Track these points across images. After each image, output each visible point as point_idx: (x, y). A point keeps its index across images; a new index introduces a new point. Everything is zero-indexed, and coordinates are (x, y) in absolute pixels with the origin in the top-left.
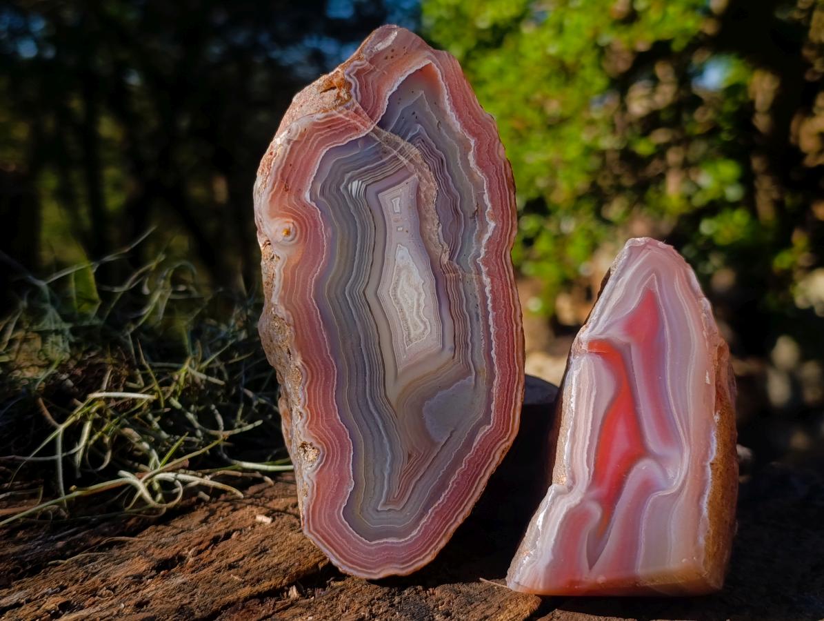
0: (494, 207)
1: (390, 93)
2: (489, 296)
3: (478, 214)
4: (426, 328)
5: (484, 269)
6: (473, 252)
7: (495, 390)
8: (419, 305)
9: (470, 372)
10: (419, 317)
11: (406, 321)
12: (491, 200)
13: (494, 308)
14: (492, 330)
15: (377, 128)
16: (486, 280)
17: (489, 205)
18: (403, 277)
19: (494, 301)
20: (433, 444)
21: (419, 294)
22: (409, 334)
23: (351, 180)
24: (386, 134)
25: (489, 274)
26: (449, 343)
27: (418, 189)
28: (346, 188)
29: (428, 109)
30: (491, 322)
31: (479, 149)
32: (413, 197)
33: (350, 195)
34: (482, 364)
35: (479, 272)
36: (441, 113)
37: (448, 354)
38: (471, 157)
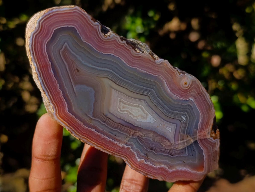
0: (144, 164)
1: (203, 151)
2: (116, 142)
3: (147, 157)
4: (121, 111)
5: (126, 147)
6: (135, 146)
7: (78, 121)
8: (130, 113)
9: (94, 116)
10: (127, 111)
11: (128, 105)
12: (147, 165)
13: (110, 141)
14: (103, 136)
15: (196, 140)
16: (121, 145)
17: (146, 163)
18: (144, 114)
19: (113, 143)
20: (76, 84)
21: (134, 116)
22: (123, 102)
23: (187, 118)
24: (192, 141)
25: (123, 148)
26: (109, 116)
27: (168, 140)
28: (185, 115)
29: (191, 161)
30: (106, 137)
31: (167, 171)
32: (167, 137)
33: (182, 115)
34: (93, 123)
35: (126, 144)
36: (185, 165)
37: (106, 112)
38: (165, 167)
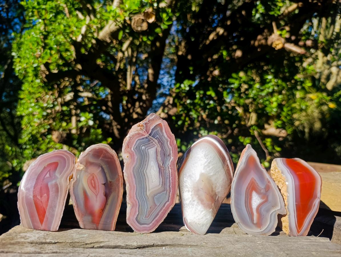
0: (173, 154)
1: (152, 128)
2: (171, 174)
3: (169, 155)
4: (156, 179)
5: (170, 168)
6: (168, 163)
7: (170, 195)
8: (155, 175)
9: (165, 190)
10: (155, 177)
11: (152, 178)
12: (172, 152)
13: (171, 176)
14: (171, 181)
15: (149, 136)
16: (170, 170)
17: (172, 153)
18: (152, 168)
19: (172, 175)
20: (156, 205)
21: (155, 172)
22: (152, 181)
23: (142, 146)
24: (150, 137)
25: (171, 169)
26: (161, 183)
27: (157, 149)
28: (141, 148)
29: (160, 132)
30: (171, 179)
31: (170, 141)
32: (155, 151)
33: (142, 150)
34: (168, 188)
35: (169, 168)
36: (163, 133)
37: (161, 186)
38: (169, 143)
